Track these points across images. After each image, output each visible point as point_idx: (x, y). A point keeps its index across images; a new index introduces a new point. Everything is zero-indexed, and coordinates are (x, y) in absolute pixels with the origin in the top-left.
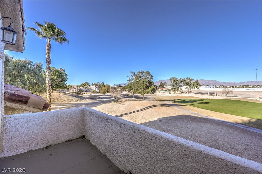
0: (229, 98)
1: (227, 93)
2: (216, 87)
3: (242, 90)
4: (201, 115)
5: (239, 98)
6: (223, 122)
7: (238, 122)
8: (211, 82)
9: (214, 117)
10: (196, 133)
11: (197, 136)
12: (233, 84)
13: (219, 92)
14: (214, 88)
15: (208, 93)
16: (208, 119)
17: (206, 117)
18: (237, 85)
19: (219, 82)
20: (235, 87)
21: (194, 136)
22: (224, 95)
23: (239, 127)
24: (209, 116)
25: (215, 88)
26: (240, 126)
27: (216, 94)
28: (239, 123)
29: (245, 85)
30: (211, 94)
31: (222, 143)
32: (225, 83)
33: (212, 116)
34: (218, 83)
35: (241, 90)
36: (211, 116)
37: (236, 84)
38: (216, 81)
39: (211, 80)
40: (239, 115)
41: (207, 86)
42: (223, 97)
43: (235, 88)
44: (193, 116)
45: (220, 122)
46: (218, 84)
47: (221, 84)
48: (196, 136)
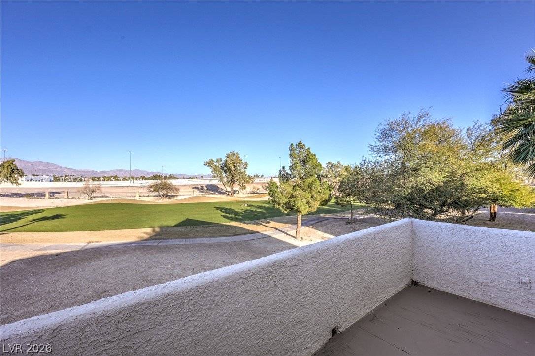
0: (94, 201)
1: (93, 192)
2: (56, 179)
3: (112, 186)
4: (69, 247)
5: (112, 199)
6: (125, 245)
7: (145, 239)
8: (41, 168)
9: (101, 242)
10: (104, 286)
11: (110, 288)
12: (90, 173)
13: (74, 190)
14: (51, 181)
15: (47, 195)
16: (93, 248)
17: (85, 246)
18: (99, 176)
19: (61, 168)
20: (96, 178)
21: (102, 293)
22: (86, 196)
23: (149, 244)
24: (90, 242)
25: (53, 181)
26: (152, 243)
27: (66, 194)
28: (147, 240)
29: (112, 177)
30: (53, 194)
31: (157, 278)
32: (75, 171)
33: (97, 242)
34: (59, 169)
35: (110, 186)
36: (94, 242)
37: (95, 174)
38: (54, 165)
39: (42, 162)
40: (134, 227)
41: (33, 177)
42: (84, 201)
43: (97, 181)
44: (51, 255)
45: (119, 247)
46: (59, 171)
47: (65, 173)
48: (107, 289)
